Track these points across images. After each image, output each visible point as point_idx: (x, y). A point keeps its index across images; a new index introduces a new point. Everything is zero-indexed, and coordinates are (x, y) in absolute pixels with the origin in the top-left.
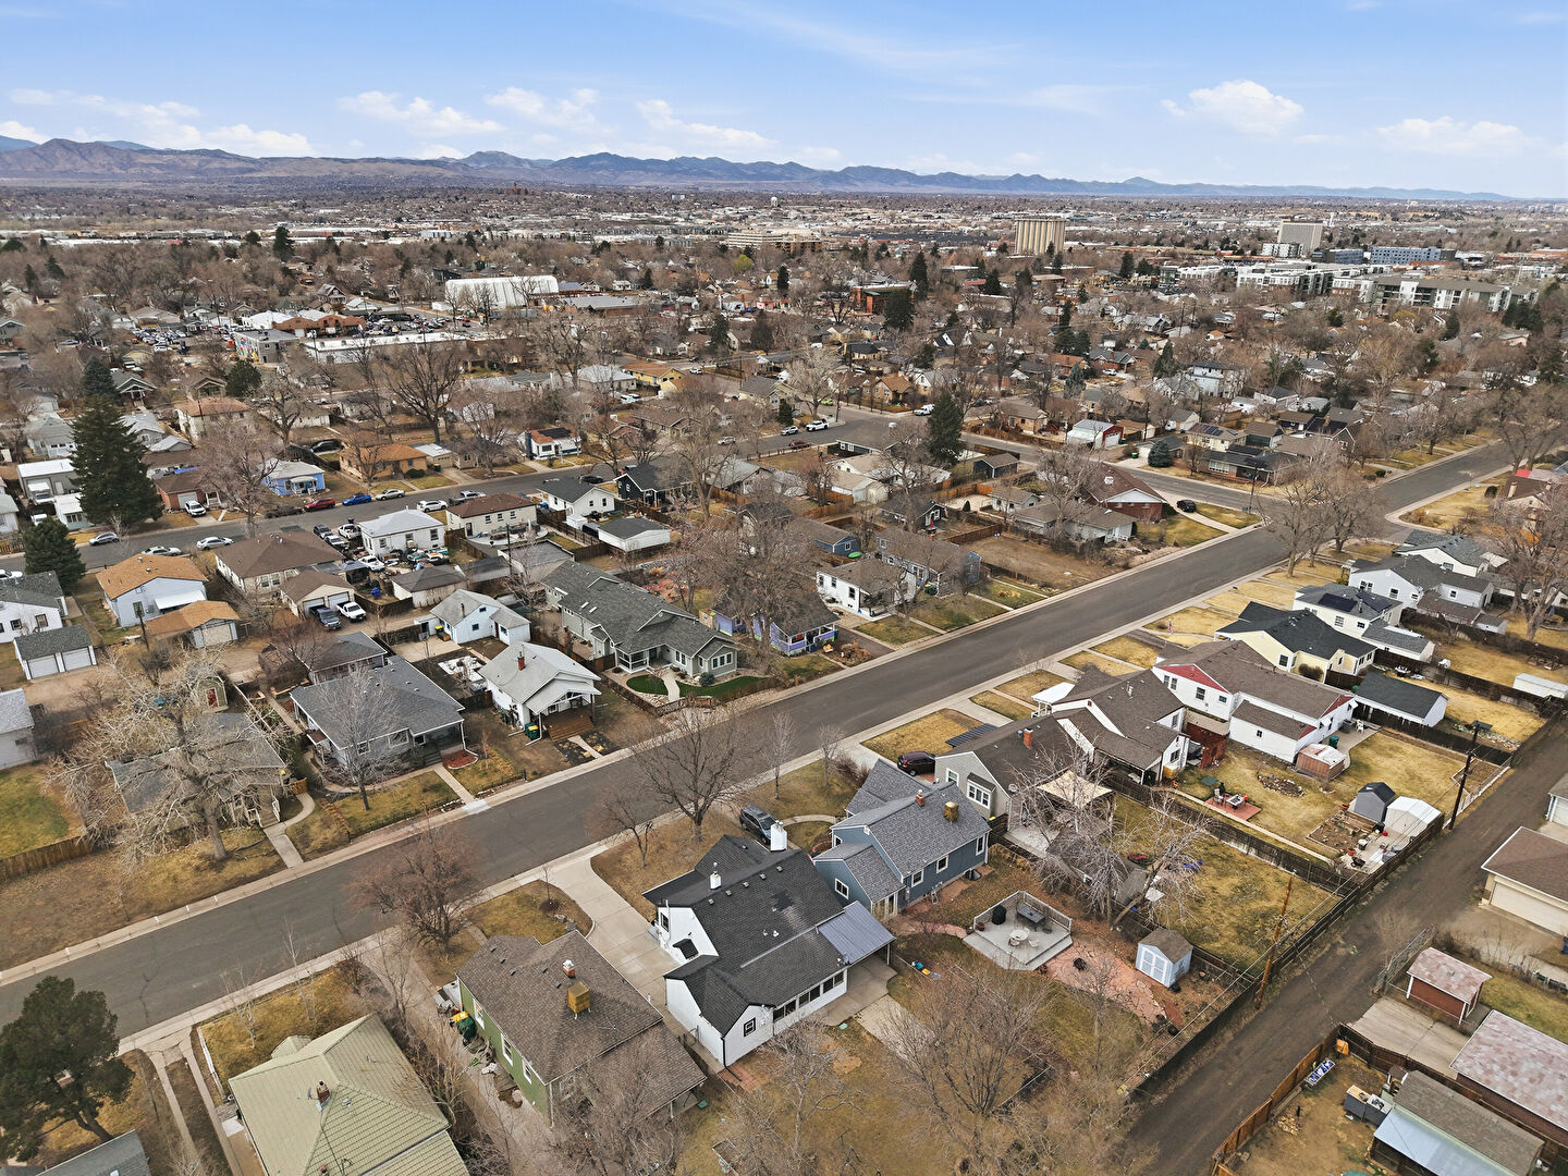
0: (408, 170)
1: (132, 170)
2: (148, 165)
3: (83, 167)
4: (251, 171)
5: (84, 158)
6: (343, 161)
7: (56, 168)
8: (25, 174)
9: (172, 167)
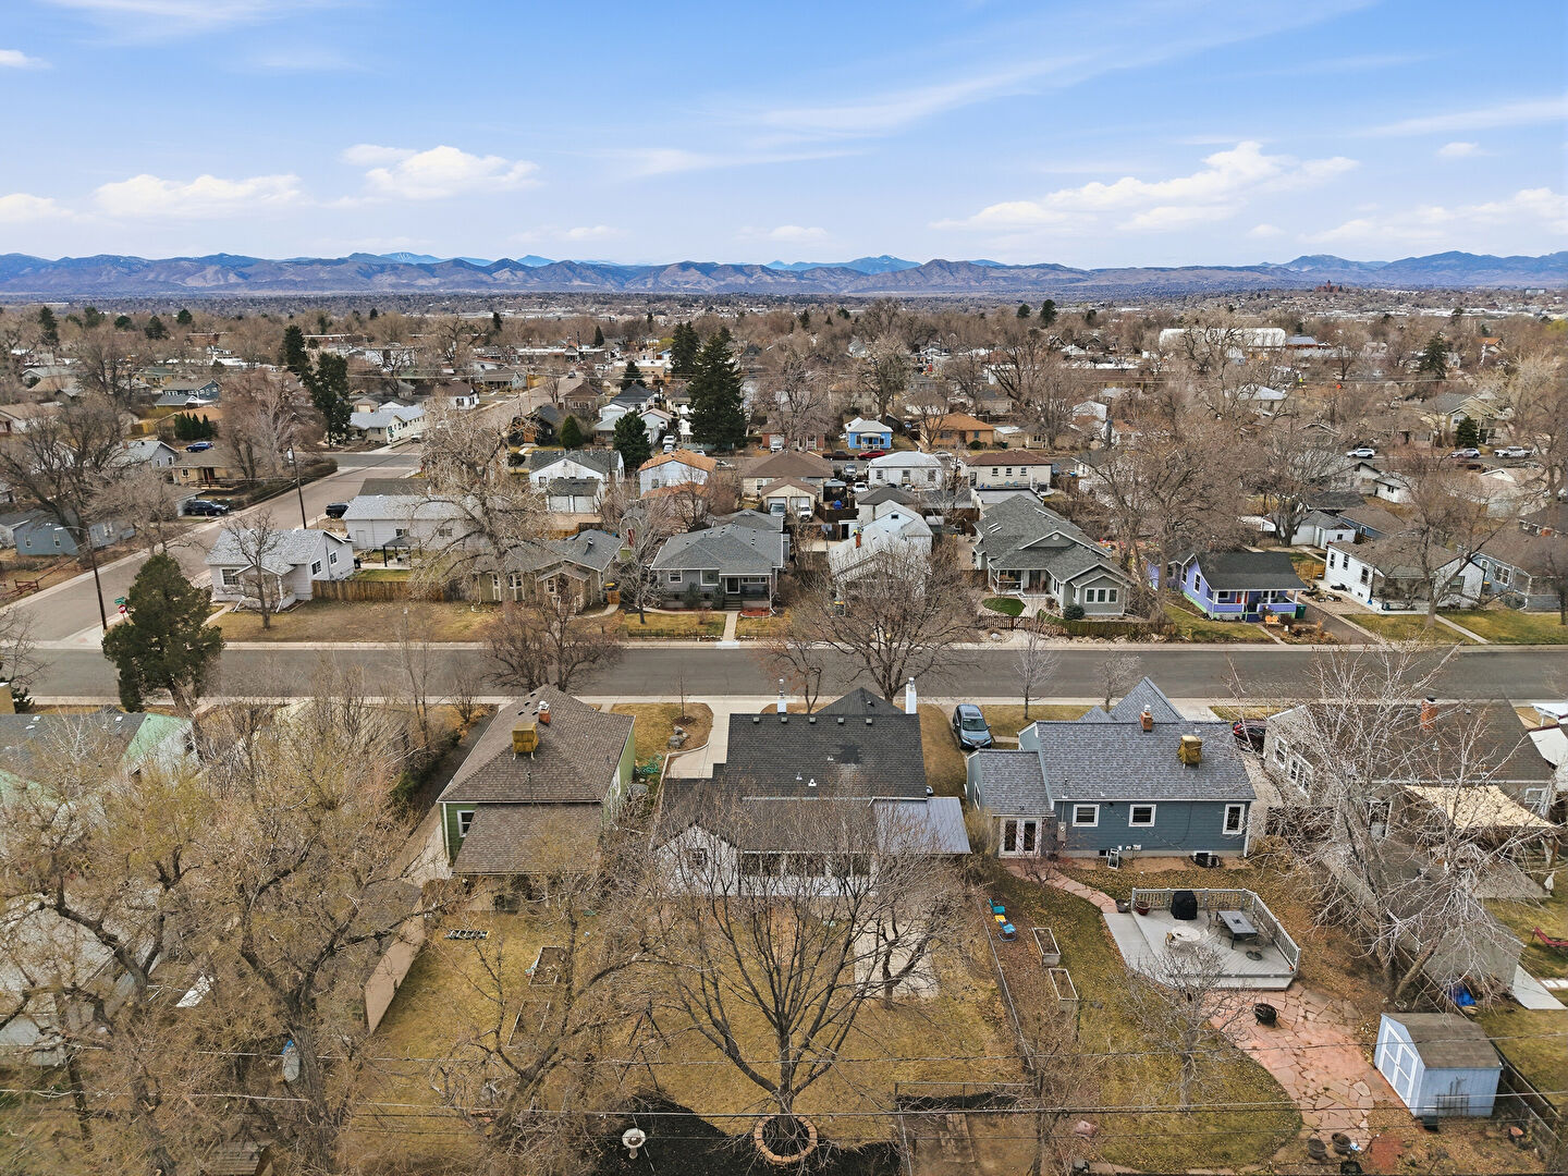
0: (1222, 276)
1: (984, 283)
2: (997, 278)
3: (950, 281)
4: (1079, 280)
5: (951, 273)
6: (1162, 270)
7: (932, 282)
8: (907, 287)
9: (1015, 279)
